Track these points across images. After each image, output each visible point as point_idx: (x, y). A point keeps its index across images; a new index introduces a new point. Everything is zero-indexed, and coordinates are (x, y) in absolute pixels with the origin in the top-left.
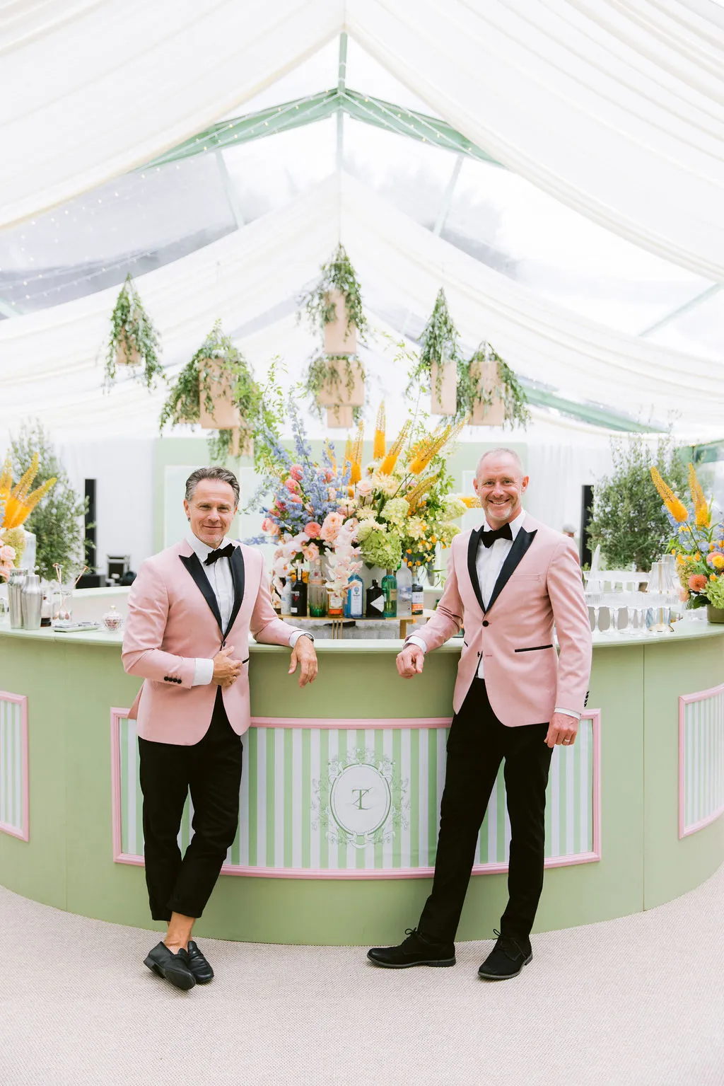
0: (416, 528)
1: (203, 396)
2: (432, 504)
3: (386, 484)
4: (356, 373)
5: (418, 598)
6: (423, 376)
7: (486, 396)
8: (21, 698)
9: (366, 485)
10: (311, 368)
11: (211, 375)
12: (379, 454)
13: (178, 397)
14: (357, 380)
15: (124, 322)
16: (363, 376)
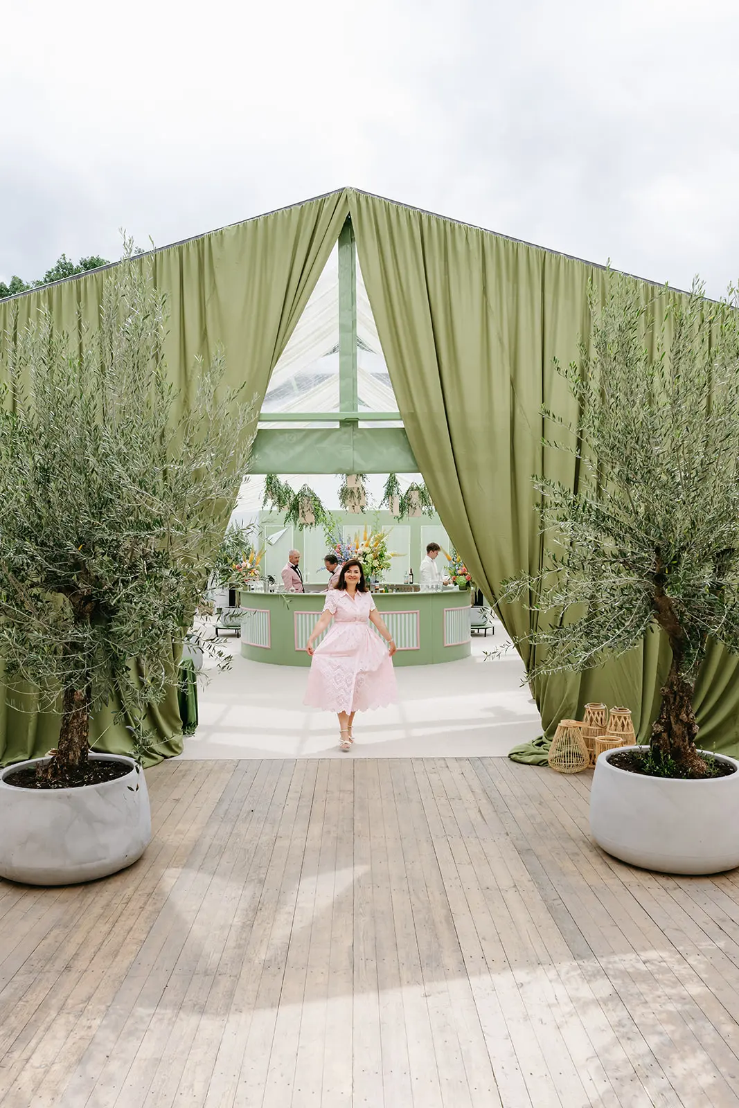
0: (376, 563)
1: (301, 511)
2: (381, 556)
3: (367, 550)
4: (362, 492)
5: (377, 585)
6: (386, 501)
7: (414, 506)
8: (268, 611)
9: (361, 550)
10: (342, 490)
11: (304, 502)
12: (365, 539)
13: (291, 511)
14: (362, 495)
15: (271, 483)
16: (365, 494)
